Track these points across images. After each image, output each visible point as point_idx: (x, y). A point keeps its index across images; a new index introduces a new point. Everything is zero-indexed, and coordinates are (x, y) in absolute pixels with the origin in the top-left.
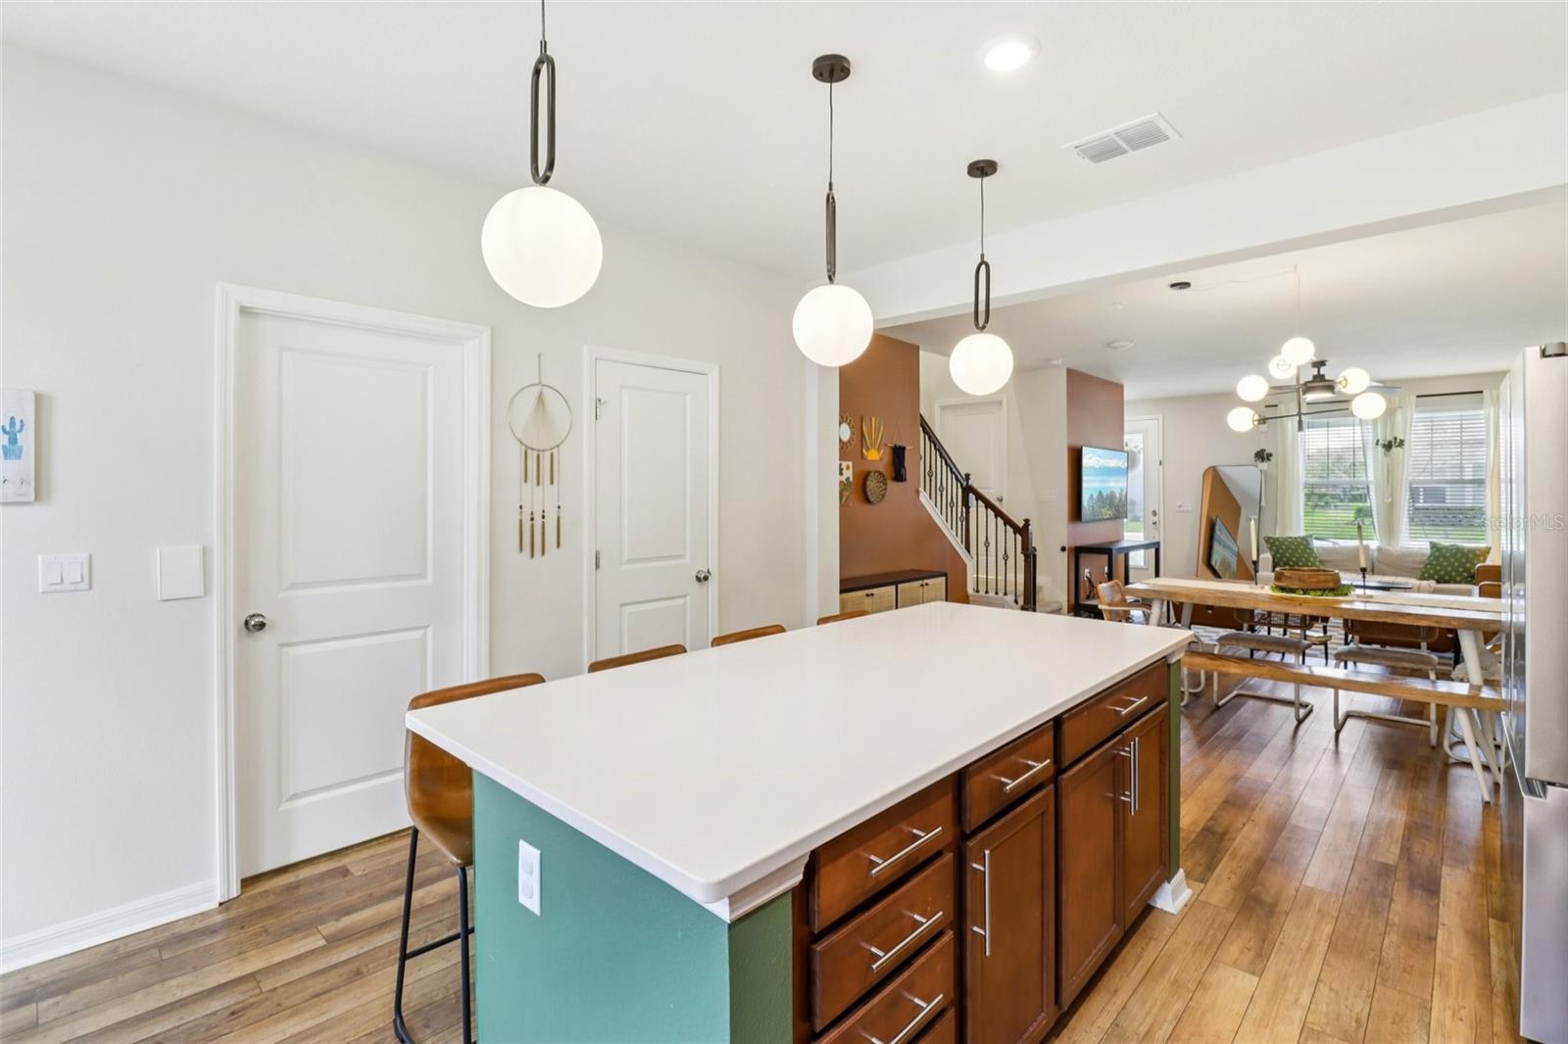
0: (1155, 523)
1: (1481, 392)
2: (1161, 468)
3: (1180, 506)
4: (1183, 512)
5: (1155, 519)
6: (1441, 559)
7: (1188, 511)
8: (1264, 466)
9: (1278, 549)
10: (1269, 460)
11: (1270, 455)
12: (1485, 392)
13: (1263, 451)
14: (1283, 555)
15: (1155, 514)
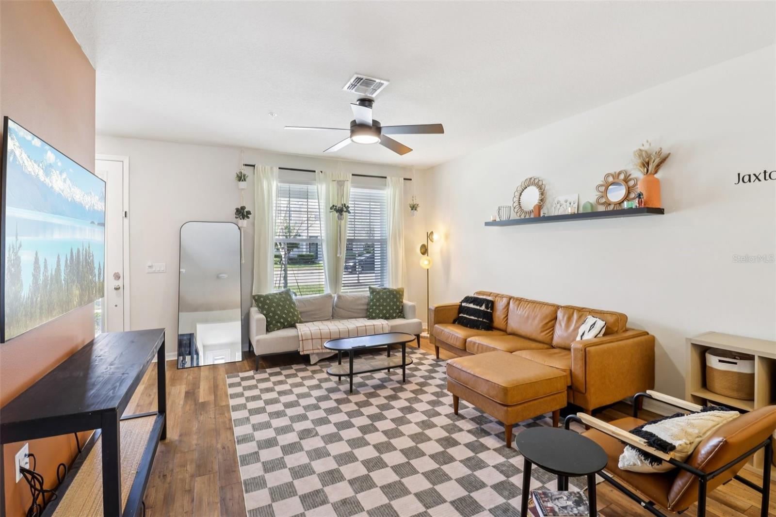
0: (117, 289)
1: (386, 178)
2: (126, 221)
3: (150, 267)
4: (154, 272)
5: (119, 283)
6: (381, 301)
7: (159, 272)
8: (244, 223)
9: (270, 307)
10: (248, 218)
11: (249, 213)
12: (388, 178)
13: (243, 208)
14: (275, 313)
15: (117, 277)
